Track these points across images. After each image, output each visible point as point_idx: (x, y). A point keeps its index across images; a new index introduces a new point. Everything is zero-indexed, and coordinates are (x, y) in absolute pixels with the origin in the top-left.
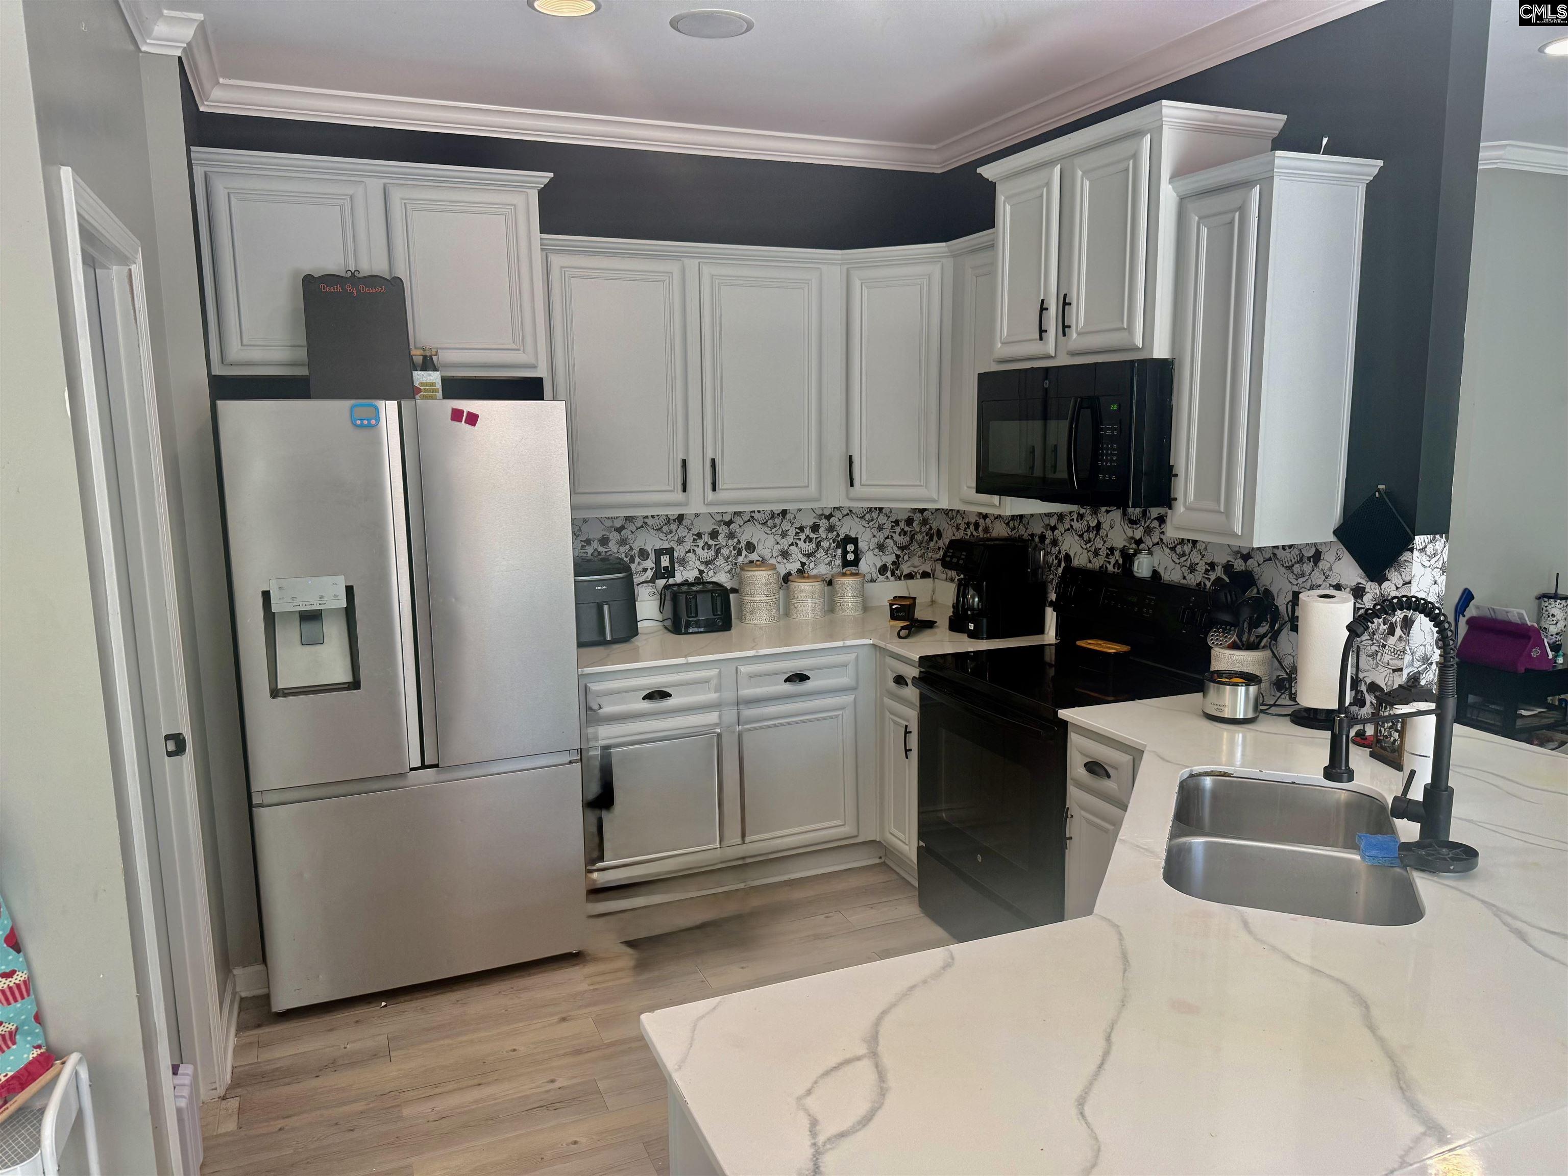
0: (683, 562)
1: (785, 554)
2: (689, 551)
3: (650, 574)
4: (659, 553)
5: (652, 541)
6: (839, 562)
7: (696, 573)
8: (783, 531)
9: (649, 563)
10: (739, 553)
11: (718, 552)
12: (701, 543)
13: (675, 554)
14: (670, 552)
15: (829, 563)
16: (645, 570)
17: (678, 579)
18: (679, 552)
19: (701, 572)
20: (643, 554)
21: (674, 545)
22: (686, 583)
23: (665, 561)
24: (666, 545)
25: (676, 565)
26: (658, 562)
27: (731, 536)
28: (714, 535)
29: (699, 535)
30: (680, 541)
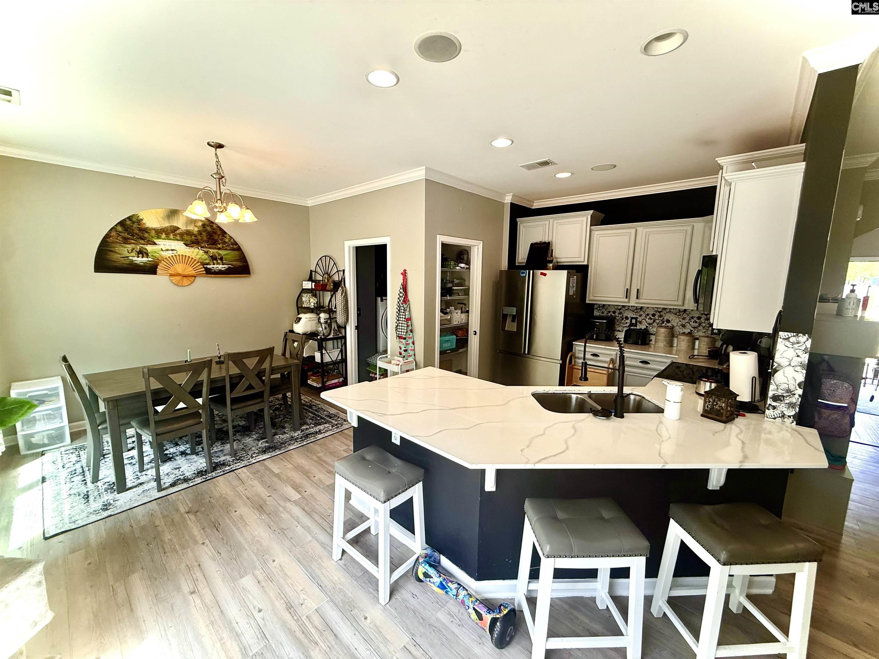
0: (640, 322)
1: (683, 326)
2: (643, 319)
3: (628, 324)
4: (632, 318)
5: (630, 315)
6: (709, 332)
7: (645, 327)
8: (683, 317)
9: (628, 321)
10: (663, 323)
11: (654, 321)
12: (648, 317)
13: (638, 319)
14: (636, 319)
15: (705, 332)
16: (627, 323)
17: (638, 327)
18: (640, 319)
19: (647, 327)
20: (627, 318)
21: (638, 316)
22: (641, 329)
23: (634, 321)
24: (635, 316)
25: (638, 323)
26: (631, 321)
27: (661, 316)
28: (654, 315)
29: (648, 315)
30: (640, 316)
